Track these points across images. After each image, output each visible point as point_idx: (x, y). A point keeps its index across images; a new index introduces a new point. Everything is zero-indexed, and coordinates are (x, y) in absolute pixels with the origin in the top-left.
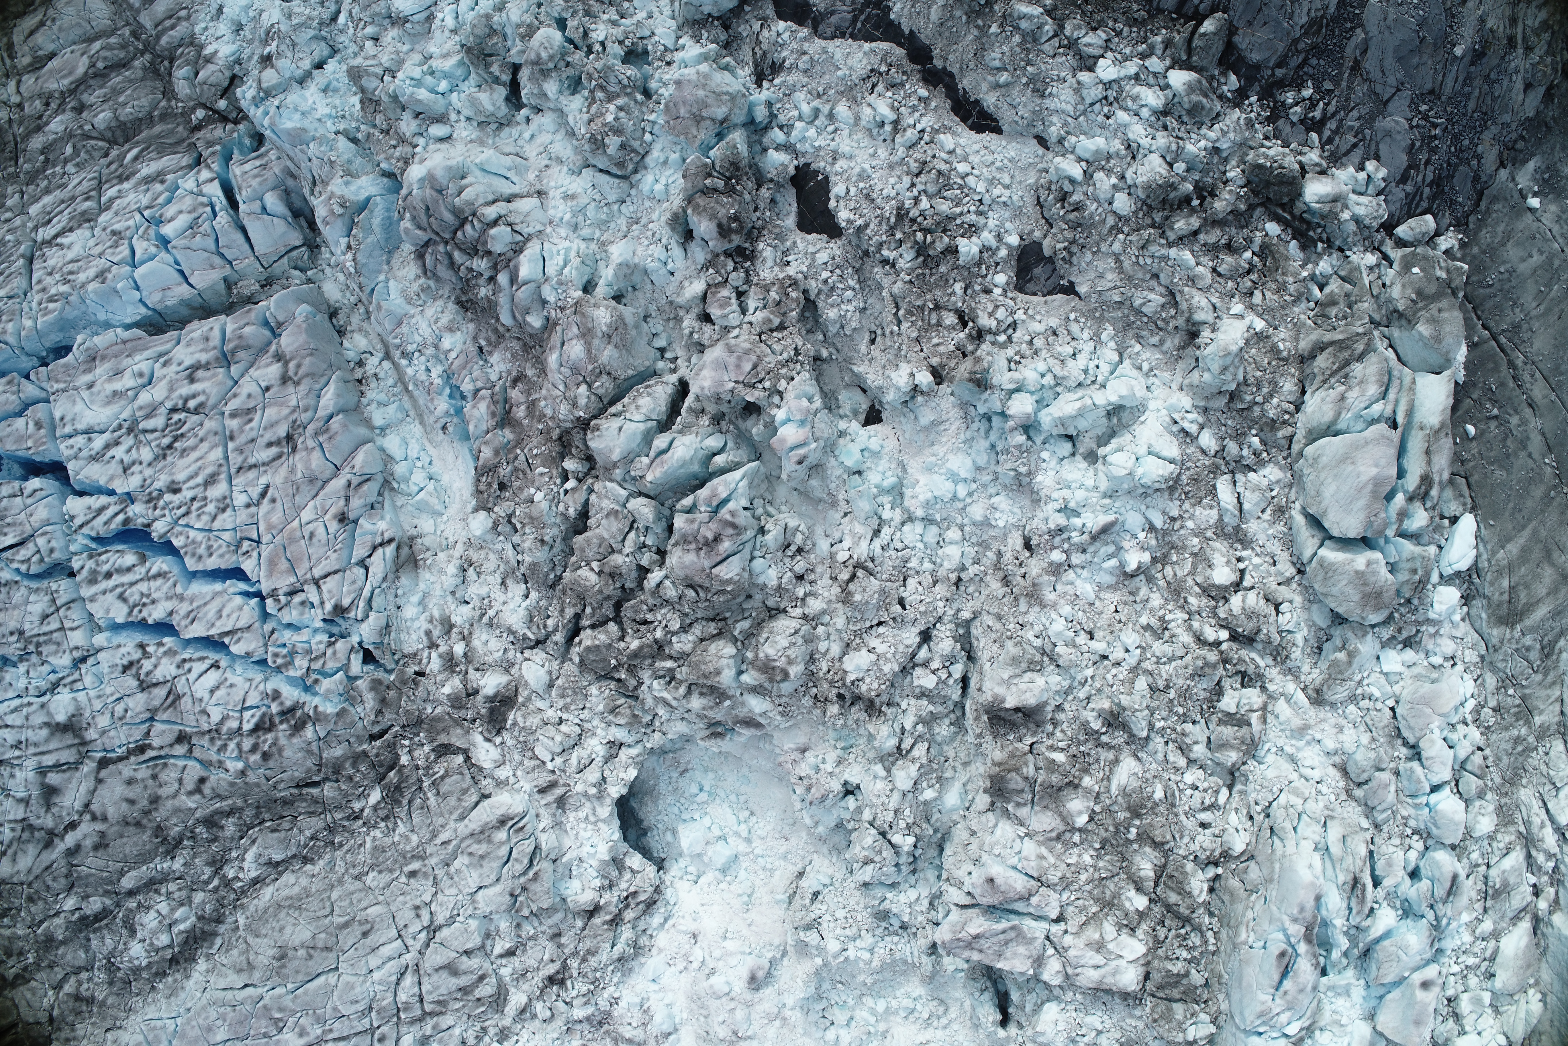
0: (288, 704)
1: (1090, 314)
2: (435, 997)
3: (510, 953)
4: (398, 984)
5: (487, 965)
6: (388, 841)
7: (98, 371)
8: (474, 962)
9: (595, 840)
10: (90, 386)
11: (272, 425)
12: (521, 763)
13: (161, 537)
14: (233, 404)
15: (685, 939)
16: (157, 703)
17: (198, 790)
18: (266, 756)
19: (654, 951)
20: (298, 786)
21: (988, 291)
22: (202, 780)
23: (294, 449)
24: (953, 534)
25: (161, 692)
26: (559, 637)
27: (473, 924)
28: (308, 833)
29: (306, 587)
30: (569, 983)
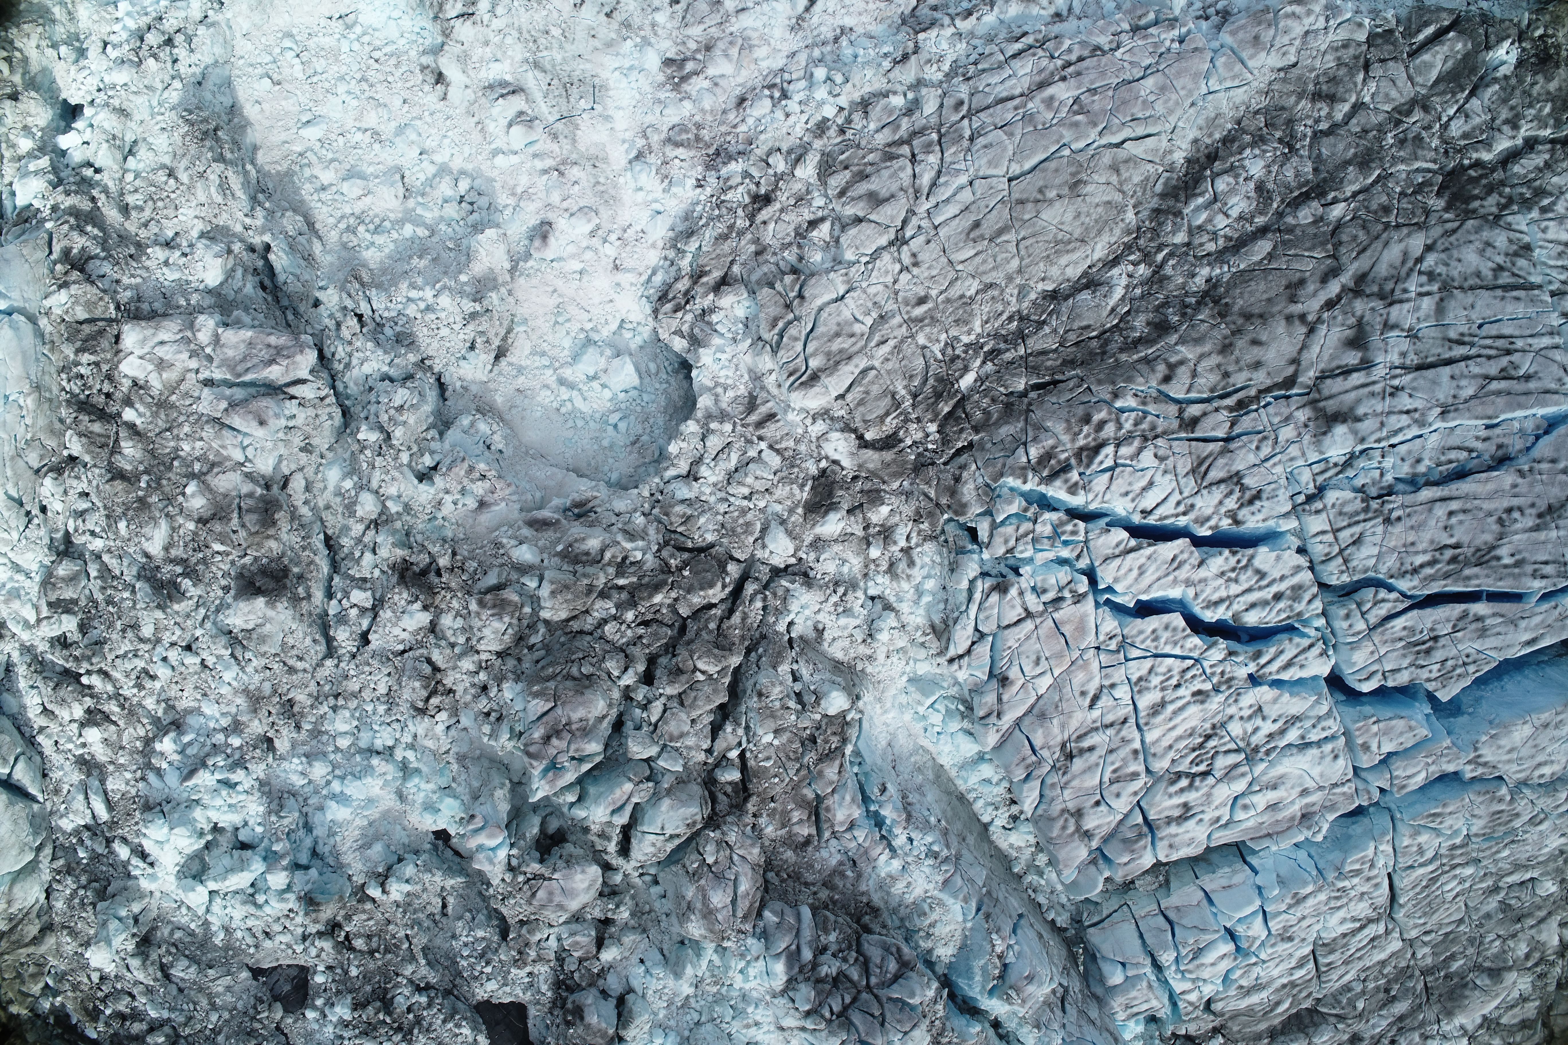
0: (1058, 483)
1: (238, 952)
2: (896, 164)
3: (813, 224)
4: (939, 173)
5: (838, 208)
6: (953, 332)
7: (1297, 807)
8: (850, 211)
9: (716, 367)
10: (1305, 792)
11: (1089, 769)
12: (797, 441)
13: (1215, 644)
14: (1138, 785)
15: (628, 263)
16: (1221, 461)
17: (1172, 367)
18: (1087, 419)
19: (660, 244)
20: (1055, 383)
21: (330, 968)
22: (1167, 379)
23: (1063, 746)
24: (344, 743)
25: (1215, 474)
26: (750, 588)
27: (849, 256)
28: (1047, 329)
29: (1041, 608)
30: (747, 200)
